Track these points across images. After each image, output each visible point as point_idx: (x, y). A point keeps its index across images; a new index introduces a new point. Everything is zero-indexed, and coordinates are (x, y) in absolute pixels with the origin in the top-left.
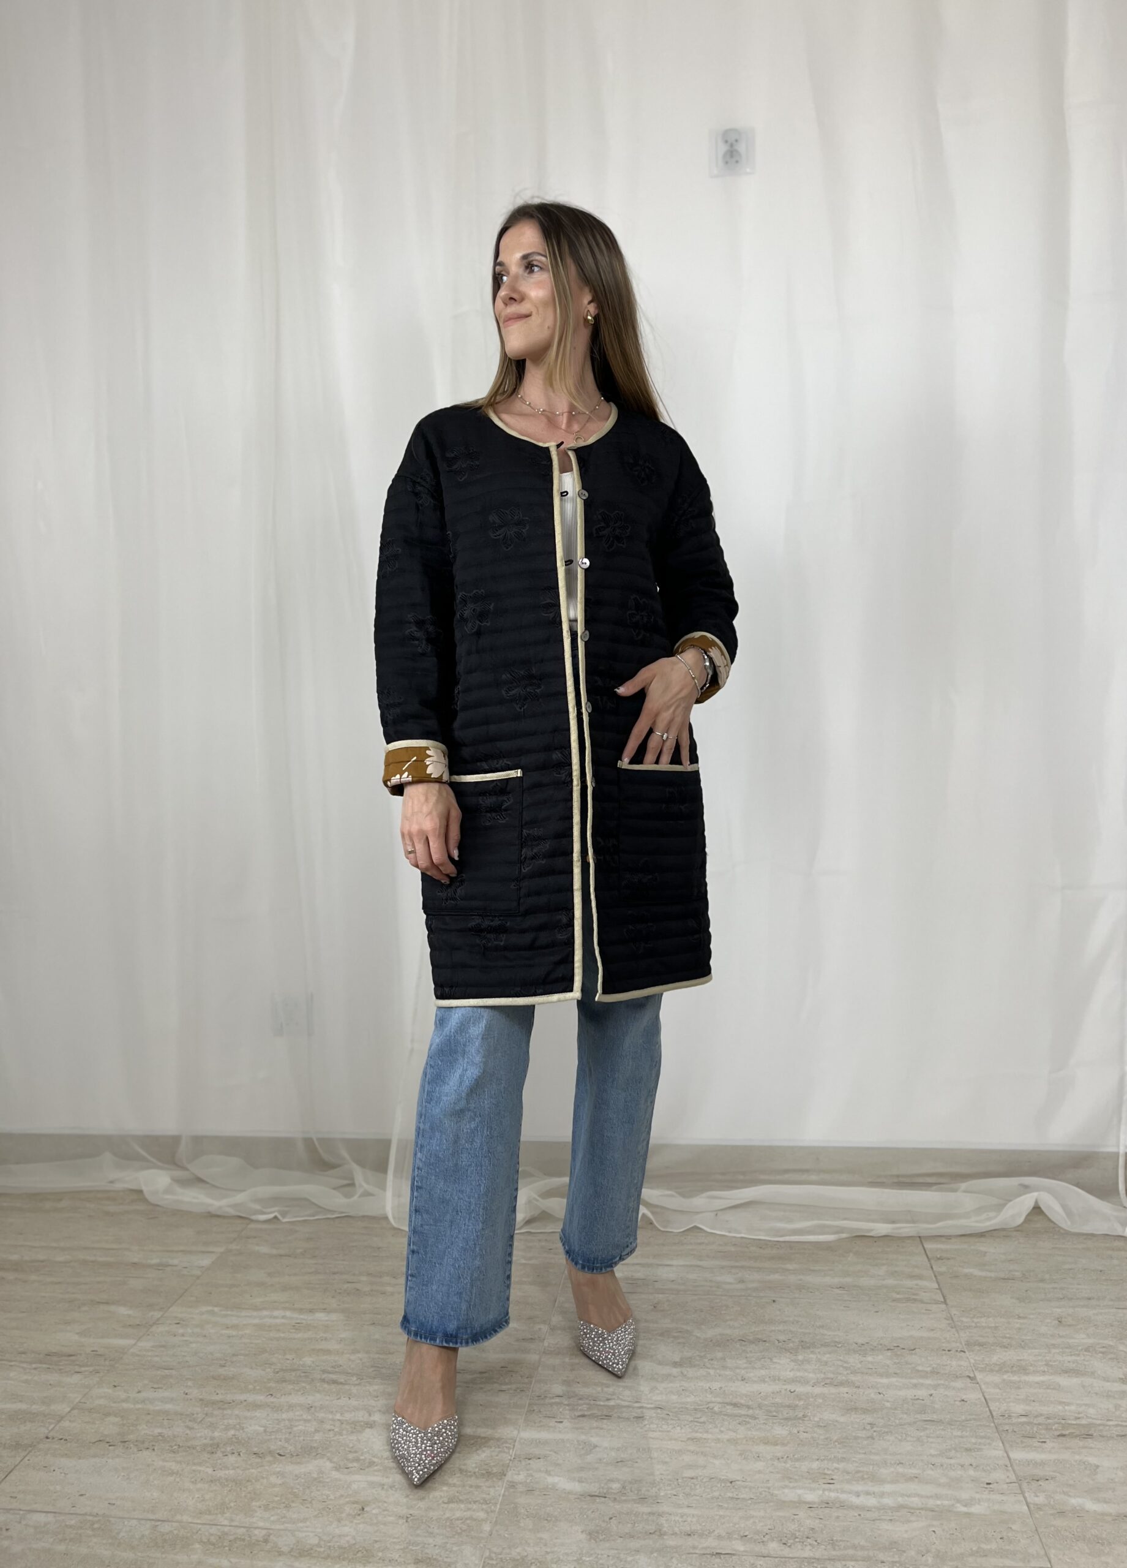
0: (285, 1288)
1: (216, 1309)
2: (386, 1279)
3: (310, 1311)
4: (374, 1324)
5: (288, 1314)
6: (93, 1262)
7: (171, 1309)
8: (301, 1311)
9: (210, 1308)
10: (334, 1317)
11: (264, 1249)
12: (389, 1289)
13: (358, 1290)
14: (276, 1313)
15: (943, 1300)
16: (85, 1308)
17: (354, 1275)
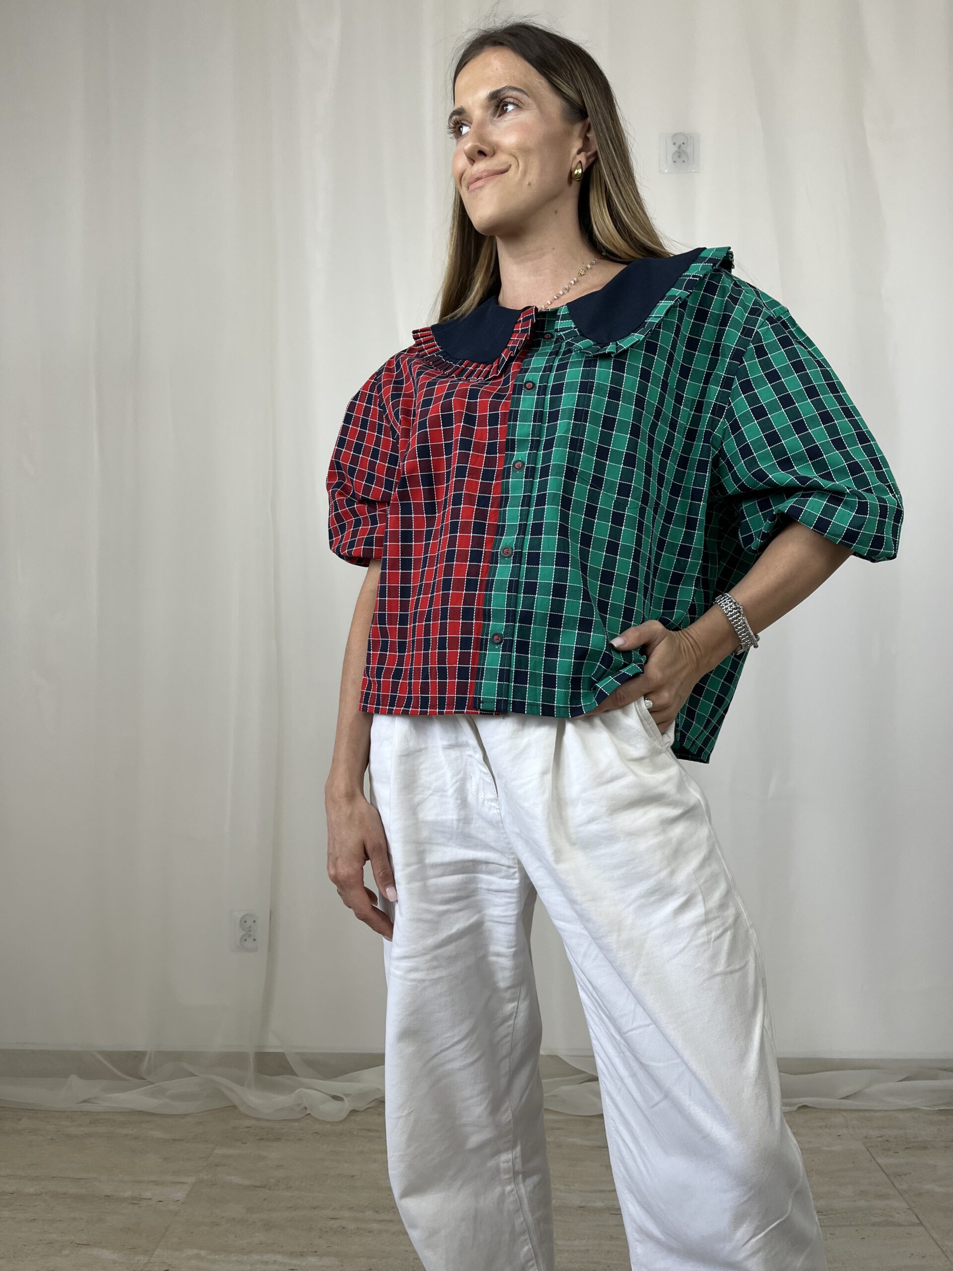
0: (268, 1226)
1: (203, 1253)
2: (369, 1214)
3: (301, 1255)
4: (371, 1269)
5: (279, 1258)
6: (64, 1194)
7: (156, 1253)
8: (291, 1254)
9: (196, 1251)
10: (327, 1261)
11: (236, 1179)
12: (375, 1226)
13: (344, 1228)
14: (266, 1257)
15: (919, 1222)
16: (67, 1252)
17: (334, 1209)
